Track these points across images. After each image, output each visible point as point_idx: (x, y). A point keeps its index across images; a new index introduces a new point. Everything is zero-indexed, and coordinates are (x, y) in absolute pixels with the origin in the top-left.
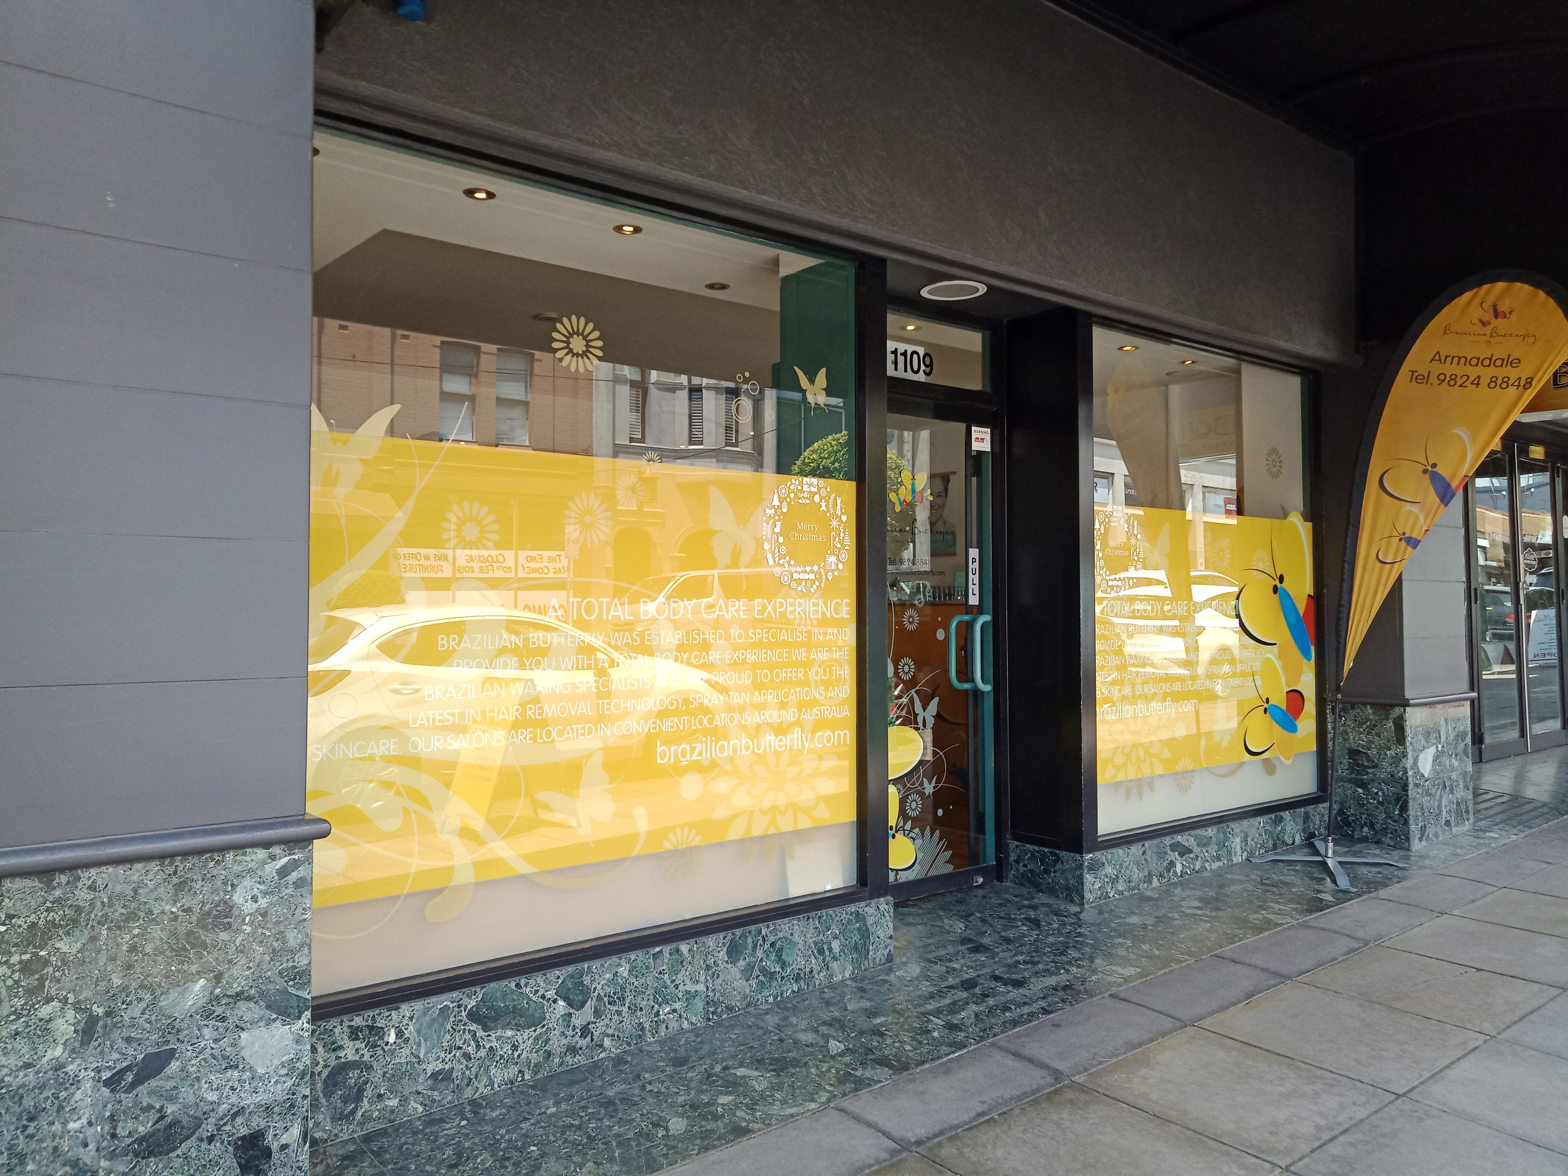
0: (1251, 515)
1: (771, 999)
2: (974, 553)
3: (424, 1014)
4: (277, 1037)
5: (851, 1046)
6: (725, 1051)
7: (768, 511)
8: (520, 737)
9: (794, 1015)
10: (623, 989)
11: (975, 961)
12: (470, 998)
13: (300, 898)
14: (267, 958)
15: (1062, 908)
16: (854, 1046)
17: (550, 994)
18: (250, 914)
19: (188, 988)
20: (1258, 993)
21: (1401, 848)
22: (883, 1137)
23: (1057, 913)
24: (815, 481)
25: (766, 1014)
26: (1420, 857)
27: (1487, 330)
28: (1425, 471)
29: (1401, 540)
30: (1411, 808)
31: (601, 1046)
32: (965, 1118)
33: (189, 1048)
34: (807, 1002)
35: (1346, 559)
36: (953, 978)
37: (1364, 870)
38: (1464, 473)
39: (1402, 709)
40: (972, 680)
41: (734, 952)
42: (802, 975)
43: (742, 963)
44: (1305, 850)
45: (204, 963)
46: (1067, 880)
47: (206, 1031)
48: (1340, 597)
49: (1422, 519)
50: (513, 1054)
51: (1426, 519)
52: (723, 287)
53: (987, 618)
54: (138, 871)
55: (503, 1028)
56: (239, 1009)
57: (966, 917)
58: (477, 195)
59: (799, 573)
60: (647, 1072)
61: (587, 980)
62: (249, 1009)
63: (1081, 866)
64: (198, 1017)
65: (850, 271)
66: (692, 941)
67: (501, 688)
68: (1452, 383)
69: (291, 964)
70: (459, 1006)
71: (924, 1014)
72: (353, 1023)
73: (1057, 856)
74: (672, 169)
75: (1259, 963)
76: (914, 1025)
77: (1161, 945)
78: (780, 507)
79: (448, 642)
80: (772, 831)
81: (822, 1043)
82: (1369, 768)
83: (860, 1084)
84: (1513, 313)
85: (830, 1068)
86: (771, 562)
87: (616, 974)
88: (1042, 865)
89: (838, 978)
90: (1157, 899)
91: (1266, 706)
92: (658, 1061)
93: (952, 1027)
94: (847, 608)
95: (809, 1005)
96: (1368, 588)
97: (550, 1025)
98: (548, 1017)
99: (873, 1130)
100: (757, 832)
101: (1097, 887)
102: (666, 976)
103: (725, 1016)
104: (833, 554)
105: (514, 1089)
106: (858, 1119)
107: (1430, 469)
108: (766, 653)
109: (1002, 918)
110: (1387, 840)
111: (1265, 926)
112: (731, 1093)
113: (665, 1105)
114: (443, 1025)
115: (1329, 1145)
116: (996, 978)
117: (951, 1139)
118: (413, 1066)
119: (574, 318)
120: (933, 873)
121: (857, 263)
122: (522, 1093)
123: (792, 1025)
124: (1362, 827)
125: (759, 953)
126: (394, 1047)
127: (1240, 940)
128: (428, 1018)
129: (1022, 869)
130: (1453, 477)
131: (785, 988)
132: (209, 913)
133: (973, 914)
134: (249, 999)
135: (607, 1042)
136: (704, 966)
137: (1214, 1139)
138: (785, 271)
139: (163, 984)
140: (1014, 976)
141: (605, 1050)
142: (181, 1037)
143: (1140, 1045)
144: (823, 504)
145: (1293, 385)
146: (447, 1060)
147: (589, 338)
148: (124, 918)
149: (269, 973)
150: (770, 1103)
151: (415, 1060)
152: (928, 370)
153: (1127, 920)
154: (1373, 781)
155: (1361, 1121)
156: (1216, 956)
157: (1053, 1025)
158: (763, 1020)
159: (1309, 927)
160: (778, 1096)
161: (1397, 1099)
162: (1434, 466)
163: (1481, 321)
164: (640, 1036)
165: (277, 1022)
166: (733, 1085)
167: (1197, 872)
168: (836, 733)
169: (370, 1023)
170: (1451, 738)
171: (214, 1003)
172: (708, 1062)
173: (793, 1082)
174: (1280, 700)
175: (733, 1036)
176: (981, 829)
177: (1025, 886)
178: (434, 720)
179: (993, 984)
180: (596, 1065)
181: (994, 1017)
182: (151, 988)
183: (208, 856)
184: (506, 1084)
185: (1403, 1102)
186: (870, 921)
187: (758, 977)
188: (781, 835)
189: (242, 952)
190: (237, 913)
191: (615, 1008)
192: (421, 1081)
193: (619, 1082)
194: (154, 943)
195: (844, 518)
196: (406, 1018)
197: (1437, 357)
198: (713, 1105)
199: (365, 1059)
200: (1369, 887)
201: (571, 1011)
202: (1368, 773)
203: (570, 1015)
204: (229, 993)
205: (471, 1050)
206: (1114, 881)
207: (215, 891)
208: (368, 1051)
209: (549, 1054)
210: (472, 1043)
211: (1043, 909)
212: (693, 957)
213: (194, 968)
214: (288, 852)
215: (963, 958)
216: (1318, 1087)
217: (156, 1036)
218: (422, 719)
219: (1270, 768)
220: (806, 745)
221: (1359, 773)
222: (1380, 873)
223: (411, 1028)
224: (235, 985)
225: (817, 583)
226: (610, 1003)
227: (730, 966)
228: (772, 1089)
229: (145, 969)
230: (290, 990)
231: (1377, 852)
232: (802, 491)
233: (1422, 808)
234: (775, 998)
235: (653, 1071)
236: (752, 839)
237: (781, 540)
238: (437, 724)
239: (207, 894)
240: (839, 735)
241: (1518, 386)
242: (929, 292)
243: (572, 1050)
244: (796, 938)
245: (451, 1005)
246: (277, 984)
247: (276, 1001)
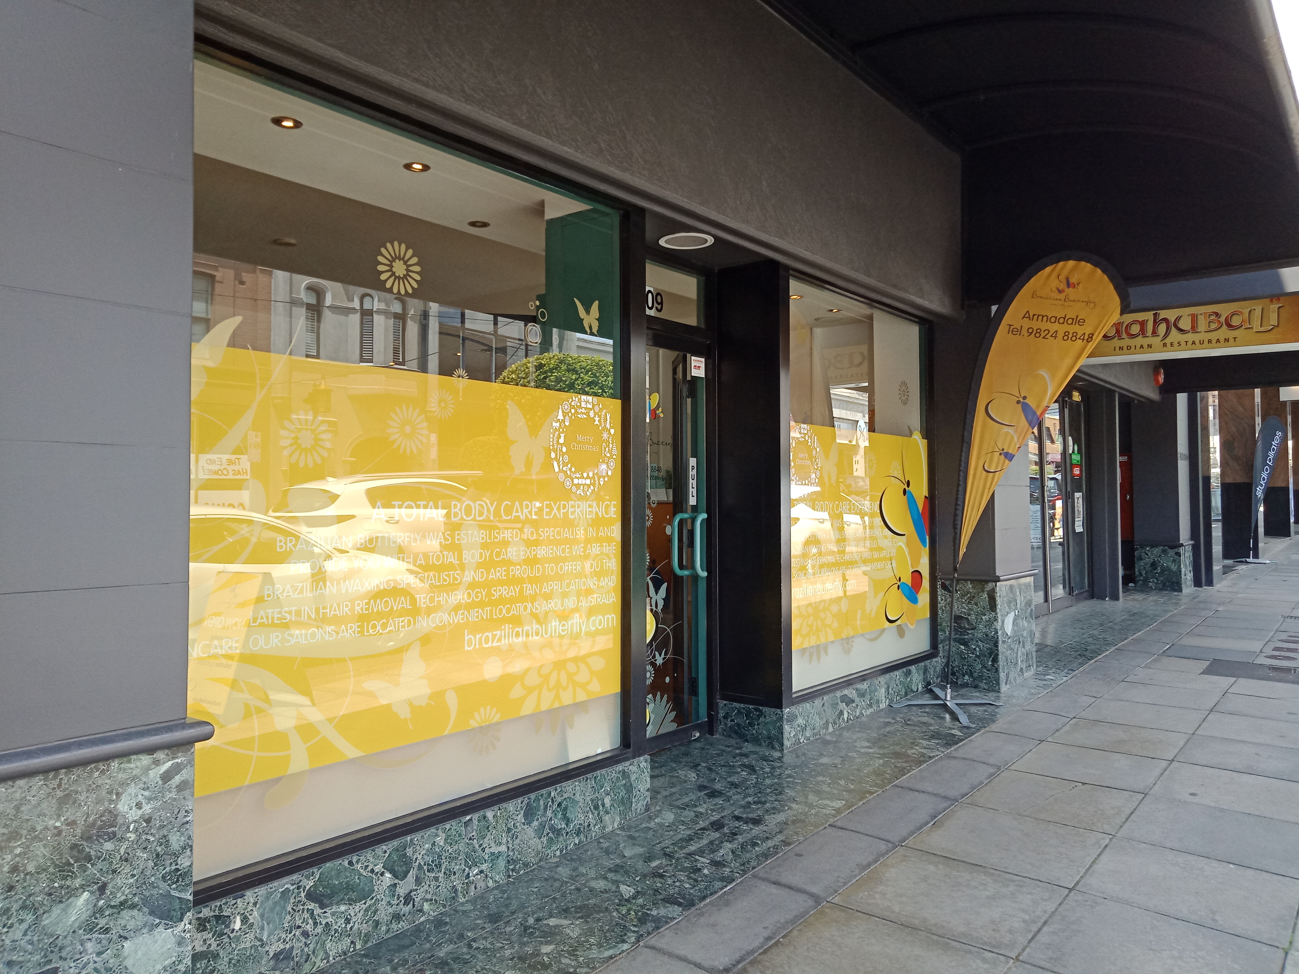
0: (881, 432)
1: (558, 853)
2: (693, 462)
3: (267, 898)
4: (160, 942)
5: (639, 889)
6: (532, 905)
7: (554, 424)
8: (349, 631)
9: (582, 866)
10: (440, 857)
11: (715, 805)
12: (309, 879)
13: (183, 801)
14: (151, 864)
15: (767, 754)
16: (642, 888)
17: (379, 868)
18: (135, 821)
19: (71, 903)
20: (939, 815)
21: (993, 691)
22: (696, 969)
23: (765, 758)
24: (590, 398)
25: (558, 866)
26: (1009, 697)
27: (1062, 296)
28: (1018, 402)
29: (1001, 454)
30: (1000, 660)
31: (421, 911)
32: (756, 944)
33: (72, 965)
34: (589, 853)
35: (961, 468)
36: (703, 821)
37: (973, 709)
38: (1045, 405)
39: (994, 584)
40: (693, 567)
41: (529, 814)
42: (582, 829)
43: (535, 823)
44: (927, 695)
45: (88, 875)
46: (769, 730)
47: (89, 946)
48: (957, 499)
49: (1016, 439)
50: (346, 927)
51: (1018, 439)
52: (485, 225)
53: (705, 516)
54: (20, 788)
55: (338, 904)
56: (122, 918)
57: (695, 766)
58: (285, 123)
59: (578, 478)
60: (468, 930)
61: (409, 852)
62: (133, 917)
63: (781, 719)
64: (81, 931)
65: (615, 218)
66: (496, 808)
67: (333, 586)
68: (1038, 335)
69: (174, 867)
70: (298, 888)
71: (690, 854)
72: (201, 915)
73: (761, 711)
74: (493, 115)
75: (930, 790)
76: (686, 865)
77: (853, 780)
78: (564, 421)
79: (286, 543)
80: (557, 705)
81: (614, 888)
82: (969, 629)
83: (659, 923)
84: (1081, 285)
85: (629, 910)
86: (557, 470)
87: (433, 844)
88: (747, 719)
89: (609, 829)
90: (836, 742)
91: (899, 583)
92: (475, 919)
93: (716, 864)
94: (614, 510)
95: (592, 854)
96: (977, 491)
97: (378, 897)
98: (376, 889)
99: (685, 963)
100: (544, 707)
101: (792, 735)
102: (475, 841)
103: (522, 872)
104: (603, 462)
105: (348, 960)
106: (671, 955)
107: (1022, 400)
108: (552, 549)
109: (723, 766)
110: (982, 685)
111: (922, 759)
112: (550, 943)
113: (495, 960)
114: (284, 908)
115: (1039, 935)
116: (738, 818)
117: (752, 963)
118: (256, 949)
119: (396, 244)
120: (663, 731)
121: (622, 212)
122: (357, 962)
123: (583, 875)
124: (964, 676)
125: (549, 813)
126: (239, 933)
127: (909, 771)
128: (270, 902)
129: (729, 724)
130: (1038, 407)
131: (568, 842)
132: (94, 824)
133: (700, 765)
134: (133, 906)
135: (426, 906)
136: (505, 829)
137: (955, 940)
138: (550, 214)
139: (45, 902)
140: (751, 816)
141: (424, 914)
142: (64, 954)
143: (869, 865)
144: (597, 419)
145: (913, 332)
146: (288, 939)
147: (409, 263)
148: (5, 838)
149: (153, 879)
150: (588, 948)
151: (258, 943)
152: (659, 307)
153: (820, 761)
154: (972, 639)
155: (1053, 913)
156: (896, 786)
157: (796, 855)
158: (556, 873)
159: (954, 758)
160: (593, 941)
161: (1070, 892)
162: (1025, 398)
163: (1058, 289)
164: (454, 898)
165: (160, 926)
166: (550, 935)
167: (857, 718)
168: (606, 617)
169: (217, 913)
170: (1023, 605)
171: (98, 915)
172: (521, 915)
173: (601, 927)
174: (907, 579)
175: (536, 890)
176: (694, 691)
177: (732, 738)
178: (273, 618)
179: (737, 824)
180: (418, 930)
181: (747, 852)
182: (34, 909)
183: (93, 766)
184: (340, 956)
185: (1075, 893)
186: (633, 777)
187: (548, 834)
188: (562, 708)
189: (126, 860)
190: (121, 822)
191: (433, 875)
192: (264, 963)
193: (445, 942)
194: (37, 861)
195: (612, 431)
196: (251, 904)
197: (1027, 315)
198: (538, 955)
199: (212, 948)
200: (983, 722)
201: (396, 881)
202: (968, 634)
203: (395, 885)
204: (113, 904)
205: (309, 928)
206: (804, 729)
207: (100, 801)
208: (215, 940)
209: (377, 924)
210: (310, 921)
211: (754, 756)
212: (497, 822)
213: (78, 882)
214: (171, 756)
215: (705, 803)
216: (1012, 888)
217: (38, 957)
218: (262, 618)
219: (901, 632)
220: (583, 628)
221: (962, 634)
222: (986, 711)
223: (255, 913)
224: (119, 895)
225: (592, 488)
226: (429, 871)
227: (526, 826)
228: (585, 935)
229: (27, 889)
230: (172, 893)
231: (977, 694)
232: (580, 407)
233: (1007, 660)
234: (562, 851)
235: (472, 930)
236: (541, 713)
237: (564, 449)
238: (276, 622)
239: (92, 805)
240: (608, 618)
241: (1083, 339)
242: (666, 242)
243: (397, 917)
244: (578, 797)
245: (292, 888)
246: (160, 889)
247: (159, 906)
